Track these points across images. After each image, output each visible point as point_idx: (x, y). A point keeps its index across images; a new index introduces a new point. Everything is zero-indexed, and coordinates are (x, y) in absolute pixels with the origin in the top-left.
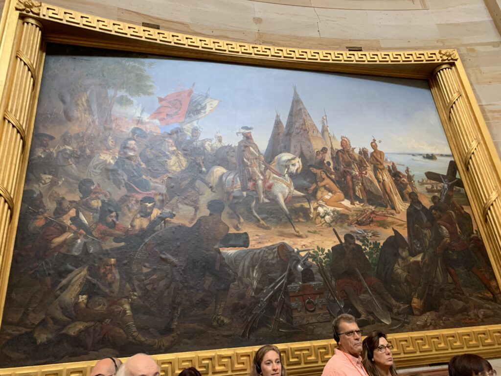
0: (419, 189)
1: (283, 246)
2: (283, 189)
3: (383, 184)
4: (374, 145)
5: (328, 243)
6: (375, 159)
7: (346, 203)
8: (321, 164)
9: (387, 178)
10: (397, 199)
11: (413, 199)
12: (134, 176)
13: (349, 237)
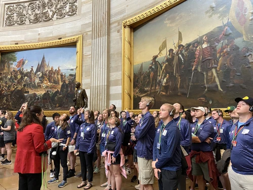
0: (66, 79)
1: (35, 93)
2: (37, 81)
3: (58, 78)
4: (59, 68)
5: (43, 92)
6: (58, 72)
7: (49, 83)
8: (46, 75)
9: (59, 77)
10: (60, 82)
11: (64, 82)
12: (13, 80)
13: (47, 91)
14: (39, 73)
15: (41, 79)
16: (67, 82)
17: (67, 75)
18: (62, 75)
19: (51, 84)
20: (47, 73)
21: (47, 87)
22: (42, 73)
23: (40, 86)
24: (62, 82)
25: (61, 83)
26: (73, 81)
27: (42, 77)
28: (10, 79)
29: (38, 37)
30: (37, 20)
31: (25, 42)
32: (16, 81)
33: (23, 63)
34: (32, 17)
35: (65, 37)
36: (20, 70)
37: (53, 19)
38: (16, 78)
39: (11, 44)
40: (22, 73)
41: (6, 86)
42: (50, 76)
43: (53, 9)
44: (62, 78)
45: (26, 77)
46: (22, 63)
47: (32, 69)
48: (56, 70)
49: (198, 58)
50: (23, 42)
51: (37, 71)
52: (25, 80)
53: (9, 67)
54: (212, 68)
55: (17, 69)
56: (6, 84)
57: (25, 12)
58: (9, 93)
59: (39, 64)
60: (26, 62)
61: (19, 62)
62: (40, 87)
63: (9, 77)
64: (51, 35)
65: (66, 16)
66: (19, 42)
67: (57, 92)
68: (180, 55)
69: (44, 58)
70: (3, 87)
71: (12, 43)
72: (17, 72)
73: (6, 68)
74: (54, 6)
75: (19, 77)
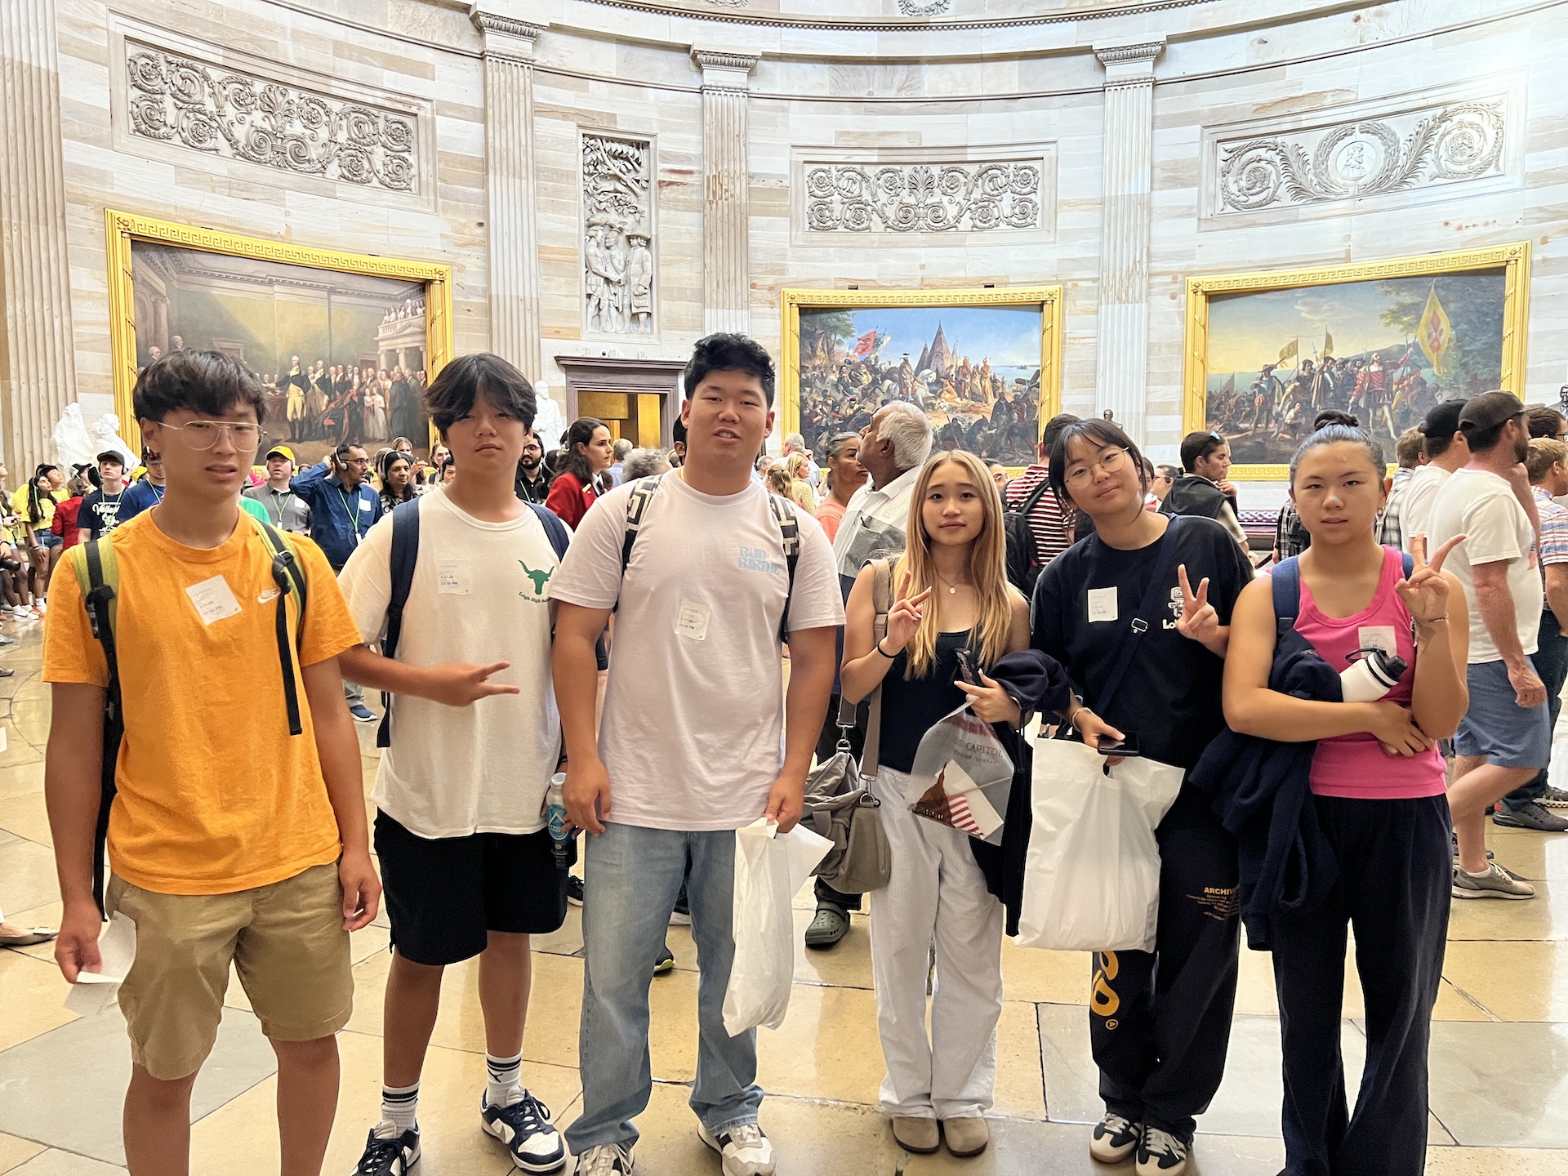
0: (1007, 390)
2: (923, 391)
3: (984, 389)
4: (985, 362)
5: (942, 422)
6: (983, 371)
7: (958, 400)
8: (947, 377)
9: (988, 384)
10: (990, 397)
11: (1002, 397)
12: (846, 387)
13: (955, 420)
14: (927, 371)
15: (935, 388)
16: (1010, 399)
17: (1010, 380)
18: (994, 381)
19: (965, 401)
20: (953, 372)
21: (953, 409)
22: (937, 371)
23: (933, 405)
24: (995, 396)
25: (992, 401)
26: (1026, 395)
27: (938, 382)
28: (835, 386)
29: (920, 274)
30: (905, 222)
31: (881, 284)
32: (856, 390)
33: (877, 342)
34: (891, 212)
35: (1006, 284)
36: (866, 362)
37: (961, 227)
38: (856, 381)
39: (836, 288)
40: (873, 370)
41: (825, 403)
42: (960, 381)
43: (959, 198)
44: (995, 389)
45: (888, 382)
46: (871, 342)
47: (906, 361)
48: (977, 367)
49: (1362, 386)
50: (873, 284)
51: (922, 365)
52: (885, 388)
53: (830, 351)
54: (1384, 404)
55: (857, 358)
56: (825, 396)
57: (867, 196)
58: (837, 422)
59: (925, 349)
60: (887, 340)
61: (866, 340)
62: (933, 409)
63: (834, 377)
64: (961, 274)
65: (1003, 226)
66: (859, 284)
67: (981, 423)
68: (1327, 375)
69: (939, 333)
70: (815, 406)
71: (839, 284)
72: (857, 367)
73: (819, 352)
74: (963, 190)
75: (866, 379)
